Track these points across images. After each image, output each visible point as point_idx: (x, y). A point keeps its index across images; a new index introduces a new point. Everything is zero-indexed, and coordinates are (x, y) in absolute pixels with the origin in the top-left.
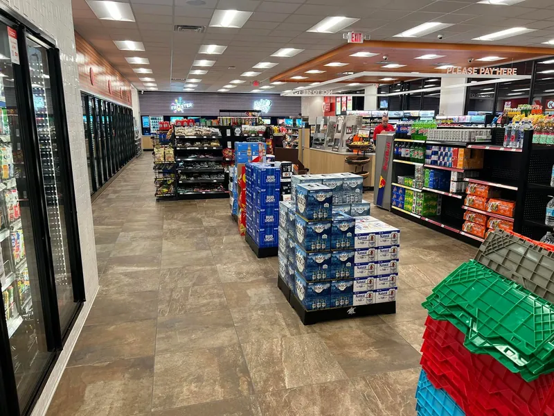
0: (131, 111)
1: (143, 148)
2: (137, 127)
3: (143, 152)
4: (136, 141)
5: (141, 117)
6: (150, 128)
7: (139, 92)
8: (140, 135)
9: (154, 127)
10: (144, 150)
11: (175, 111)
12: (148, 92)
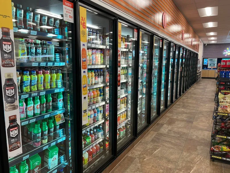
0: (197, 55)
1: (201, 77)
2: (200, 65)
3: (201, 79)
4: (198, 73)
5: (203, 59)
6: (207, 65)
7: (204, 45)
8: (201, 70)
9: (210, 65)
10: (202, 78)
11: (226, 55)
12: (210, 45)
